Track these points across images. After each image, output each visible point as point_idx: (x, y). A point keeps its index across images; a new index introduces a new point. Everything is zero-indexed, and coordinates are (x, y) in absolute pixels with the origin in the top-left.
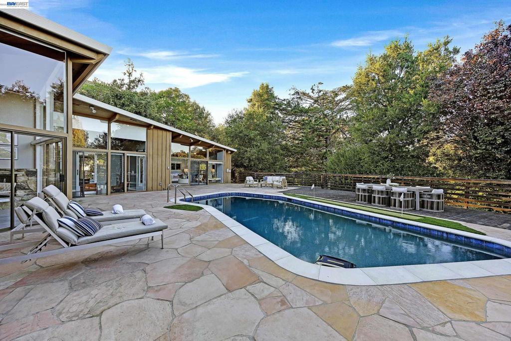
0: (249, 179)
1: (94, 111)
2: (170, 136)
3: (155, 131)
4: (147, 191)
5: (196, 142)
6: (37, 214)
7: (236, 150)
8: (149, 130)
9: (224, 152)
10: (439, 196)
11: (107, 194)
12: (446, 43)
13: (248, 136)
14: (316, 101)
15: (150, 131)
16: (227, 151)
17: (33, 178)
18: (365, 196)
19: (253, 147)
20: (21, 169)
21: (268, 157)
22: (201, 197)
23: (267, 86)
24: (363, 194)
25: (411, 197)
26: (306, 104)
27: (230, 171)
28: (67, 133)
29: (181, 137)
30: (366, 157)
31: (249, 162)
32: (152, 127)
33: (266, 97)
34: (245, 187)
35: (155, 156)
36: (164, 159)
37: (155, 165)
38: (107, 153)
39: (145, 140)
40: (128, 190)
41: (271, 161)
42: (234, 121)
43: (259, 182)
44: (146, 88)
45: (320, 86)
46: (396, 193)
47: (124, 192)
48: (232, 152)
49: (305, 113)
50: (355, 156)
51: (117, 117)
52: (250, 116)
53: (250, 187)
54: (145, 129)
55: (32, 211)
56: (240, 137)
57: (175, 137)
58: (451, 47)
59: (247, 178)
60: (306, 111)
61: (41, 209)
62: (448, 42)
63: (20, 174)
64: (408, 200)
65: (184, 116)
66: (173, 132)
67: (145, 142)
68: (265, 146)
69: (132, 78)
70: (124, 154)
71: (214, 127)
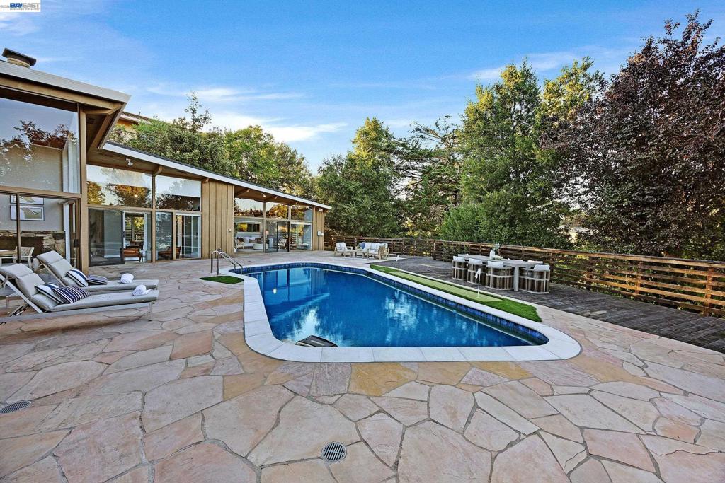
0: (341, 245)
1: (130, 164)
2: (232, 191)
3: (213, 185)
4: (202, 258)
5: (271, 198)
6: (10, 280)
7: (330, 208)
8: (204, 185)
9: (313, 211)
10: (541, 274)
11: (152, 261)
12: (585, 68)
13: (346, 188)
14: (444, 140)
15: (206, 186)
16: (317, 208)
17: (61, 241)
18: (461, 271)
19: (353, 203)
20: (47, 232)
21: (371, 217)
22: (262, 267)
23: (375, 122)
24: (459, 269)
25: (508, 275)
26: (429, 144)
27: (323, 235)
28: (81, 193)
29: (248, 191)
30: (483, 220)
31: (347, 223)
32: (207, 180)
33: (373, 135)
34: (335, 256)
35: (213, 215)
36: (224, 220)
37: (213, 226)
38: (151, 212)
39: (200, 196)
40: (178, 256)
41: (377, 222)
42: (331, 168)
43: (354, 249)
44: (214, 128)
45: (447, 119)
46: (490, 268)
47: (172, 258)
48: (325, 210)
49: (427, 156)
50: (473, 218)
51: (160, 170)
52: (351, 162)
53: (342, 256)
54: (199, 183)
55: (5, 277)
56: (336, 190)
57: (240, 192)
58: (591, 72)
59: (338, 244)
60: (429, 155)
61: (13, 275)
62: (589, 66)
63: (46, 237)
64: (504, 278)
65: (266, 163)
66: (236, 186)
67: (199, 198)
68: (367, 202)
69: (197, 116)
70: (172, 213)
71: (310, 175)
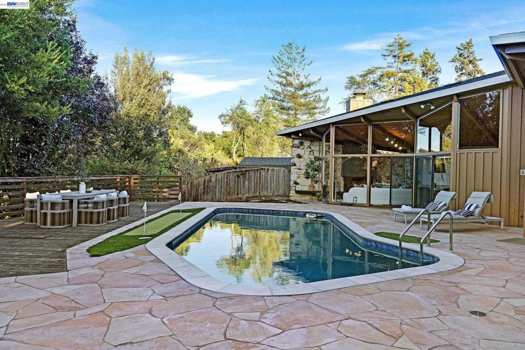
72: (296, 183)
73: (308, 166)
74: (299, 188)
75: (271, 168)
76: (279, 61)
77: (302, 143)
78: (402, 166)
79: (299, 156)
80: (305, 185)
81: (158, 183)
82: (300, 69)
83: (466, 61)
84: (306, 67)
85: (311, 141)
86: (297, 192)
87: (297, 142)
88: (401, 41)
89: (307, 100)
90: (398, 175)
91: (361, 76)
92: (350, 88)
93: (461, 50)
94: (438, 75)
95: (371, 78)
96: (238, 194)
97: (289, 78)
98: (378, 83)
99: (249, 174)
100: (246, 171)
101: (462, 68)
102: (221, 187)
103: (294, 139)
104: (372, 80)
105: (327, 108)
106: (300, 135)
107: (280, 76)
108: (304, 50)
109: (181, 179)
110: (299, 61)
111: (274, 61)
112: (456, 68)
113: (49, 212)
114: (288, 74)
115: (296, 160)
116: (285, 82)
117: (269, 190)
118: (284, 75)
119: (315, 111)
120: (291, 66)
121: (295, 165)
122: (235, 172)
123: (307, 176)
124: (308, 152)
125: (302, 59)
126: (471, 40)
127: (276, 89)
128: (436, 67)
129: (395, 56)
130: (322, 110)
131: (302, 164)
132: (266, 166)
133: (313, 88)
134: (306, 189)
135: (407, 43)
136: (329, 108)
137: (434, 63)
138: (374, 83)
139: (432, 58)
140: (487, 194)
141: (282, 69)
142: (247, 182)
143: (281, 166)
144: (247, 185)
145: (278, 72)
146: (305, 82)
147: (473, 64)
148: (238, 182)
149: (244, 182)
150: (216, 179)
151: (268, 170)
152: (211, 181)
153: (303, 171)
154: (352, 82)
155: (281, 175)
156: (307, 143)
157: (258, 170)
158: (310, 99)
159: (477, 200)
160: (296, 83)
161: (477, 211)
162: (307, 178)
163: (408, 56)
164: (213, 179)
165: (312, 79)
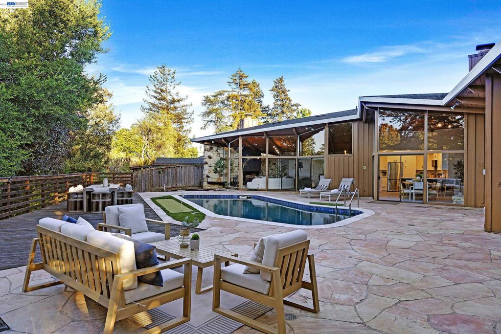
72: (208, 177)
73: (217, 164)
74: (210, 180)
75: (183, 166)
76: (155, 79)
77: (211, 148)
78: (275, 164)
79: (210, 157)
80: (214, 177)
81: (114, 179)
82: (172, 88)
83: (280, 91)
84: (176, 86)
85: (218, 147)
86: (209, 183)
87: (208, 147)
88: (241, 74)
89: (177, 112)
90: (272, 170)
91: (214, 96)
92: (205, 105)
93: (277, 83)
94: (262, 99)
95: (221, 98)
96: (159, 186)
97: (163, 94)
98: (226, 102)
99: (167, 171)
100: (165, 168)
101: (278, 96)
102: (146, 181)
103: (206, 145)
104: (221, 99)
105: (192, 119)
106: (213, 142)
107: (155, 92)
108: (174, 73)
109: (132, 175)
110: (171, 81)
111: (150, 79)
112: (274, 96)
113: (101, 201)
114: (162, 91)
115: (207, 160)
116: (160, 97)
117: (183, 182)
118: (159, 91)
119: (182, 120)
120: (164, 84)
121: (207, 163)
122: (157, 169)
123: (216, 171)
124: (216, 155)
125: (173, 80)
126: (282, 77)
127: (153, 102)
128: (260, 93)
129: (237, 84)
130: (189, 120)
131: (212, 162)
132: (180, 164)
133: (182, 103)
134: (214, 180)
135: (245, 75)
136: (193, 119)
137: (259, 90)
138: (222, 102)
139: (258, 86)
140: (351, 179)
141: (157, 86)
142: (166, 177)
143: (191, 164)
144: (167, 179)
145: (154, 89)
146: (176, 98)
147: (284, 93)
148: (159, 177)
149: (164, 177)
150: (142, 175)
151: (182, 167)
152: (137, 177)
153: (213, 168)
154: (207, 100)
155: (192, 171)
156: (215, 148)
157: (174, 167)
158: (179, 111)
159: (346, 183)
160: (169, 98)
161: (348, 189)
162: (215, 173)
163: (246, 85)
164: (139, 175)
165: (182, 96)
